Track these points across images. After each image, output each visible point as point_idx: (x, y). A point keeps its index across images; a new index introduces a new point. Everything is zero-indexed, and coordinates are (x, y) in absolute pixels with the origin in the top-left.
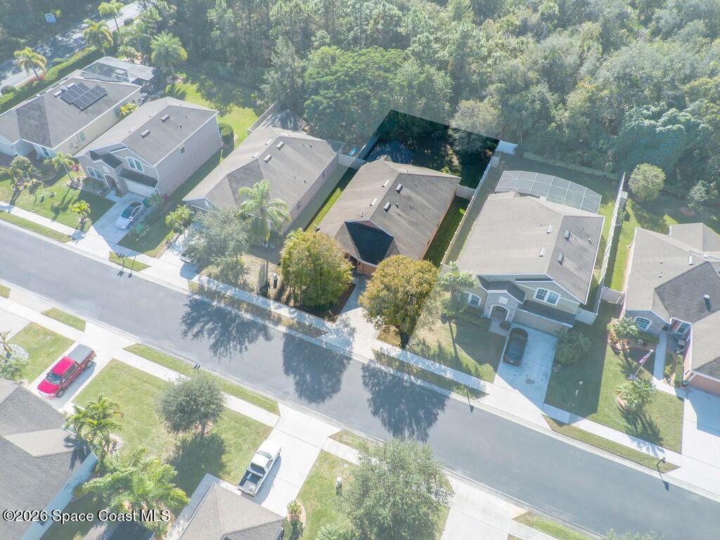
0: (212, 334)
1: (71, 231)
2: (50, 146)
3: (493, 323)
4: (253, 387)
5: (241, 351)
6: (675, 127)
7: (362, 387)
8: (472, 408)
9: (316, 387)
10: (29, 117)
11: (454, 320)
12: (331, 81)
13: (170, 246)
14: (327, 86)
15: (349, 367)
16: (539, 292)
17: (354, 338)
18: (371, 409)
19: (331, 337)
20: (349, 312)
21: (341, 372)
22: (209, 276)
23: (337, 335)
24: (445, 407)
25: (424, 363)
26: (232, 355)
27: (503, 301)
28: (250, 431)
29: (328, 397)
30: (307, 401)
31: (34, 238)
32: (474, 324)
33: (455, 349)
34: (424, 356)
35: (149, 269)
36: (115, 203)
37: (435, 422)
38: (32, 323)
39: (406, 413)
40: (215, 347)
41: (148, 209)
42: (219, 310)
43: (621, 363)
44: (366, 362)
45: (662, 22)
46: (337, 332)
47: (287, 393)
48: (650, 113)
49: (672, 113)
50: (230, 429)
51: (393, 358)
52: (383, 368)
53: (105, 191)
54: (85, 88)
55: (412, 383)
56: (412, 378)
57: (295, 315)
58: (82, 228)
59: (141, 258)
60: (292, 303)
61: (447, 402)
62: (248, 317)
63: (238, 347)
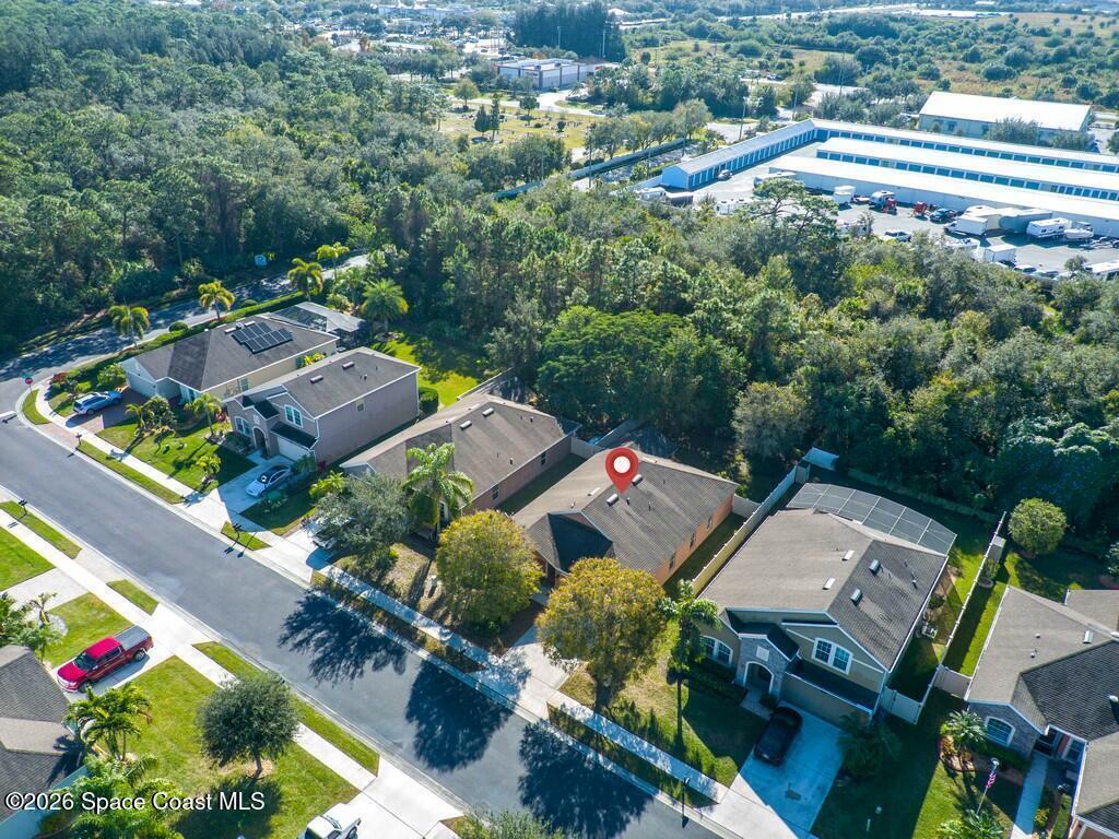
0: (321, 646)
1: (186, 491)
2: (199, 388)
3: (748, 695)
4: (351, 727)
5: (353, 676)
6: (1083, 449)
7: (516, 756)
8: (686, 820)
9: (447, 746)
10: (187, 354)
11: (686, 681)
12: (577, 345)
13: (306, 525)
14: (570, 352)
15: (506, 724)
16: (819, 647)
17: (525, 682)
18: (520, 793)
19: (491, 677)
20: (527, 646)
21: (492, 730)
22: (345, 569)
23: (501, 675)
24: (643, 813)
25: (624, 738)
26: (339, 679)
27: (763, 654)
28: (324, 788)
29: (461, 763)
30: (426, 764)
31: (137, 493)
32: (717, 691)
33: (680, 723)
34: (628, 728)
35: (267, 549)
36: (256, 465)
37: (620, 831)
38: (90, 593)
39: (577, 810)
40: (317, 666)
41: (296, 477)
42: (343, 614)
43: (958, 792)
44: (533, 721)
45: (1093, 326)
46: (503, 671)
47: (400, 745)
48: (1046, 427)
49: (1078, 429)
50: (297, 780)
51: (579, 722)
52: (558, 735)
53: (249, 450)
54: (267, 329)
55: (597, 764)
56: (601, 758)
57: (448, 637)
58: (203, 490)
59: (263, 535)
60: (448, 622)
61: (648, 806)
62: (381, 630)
63: (351, 670)
